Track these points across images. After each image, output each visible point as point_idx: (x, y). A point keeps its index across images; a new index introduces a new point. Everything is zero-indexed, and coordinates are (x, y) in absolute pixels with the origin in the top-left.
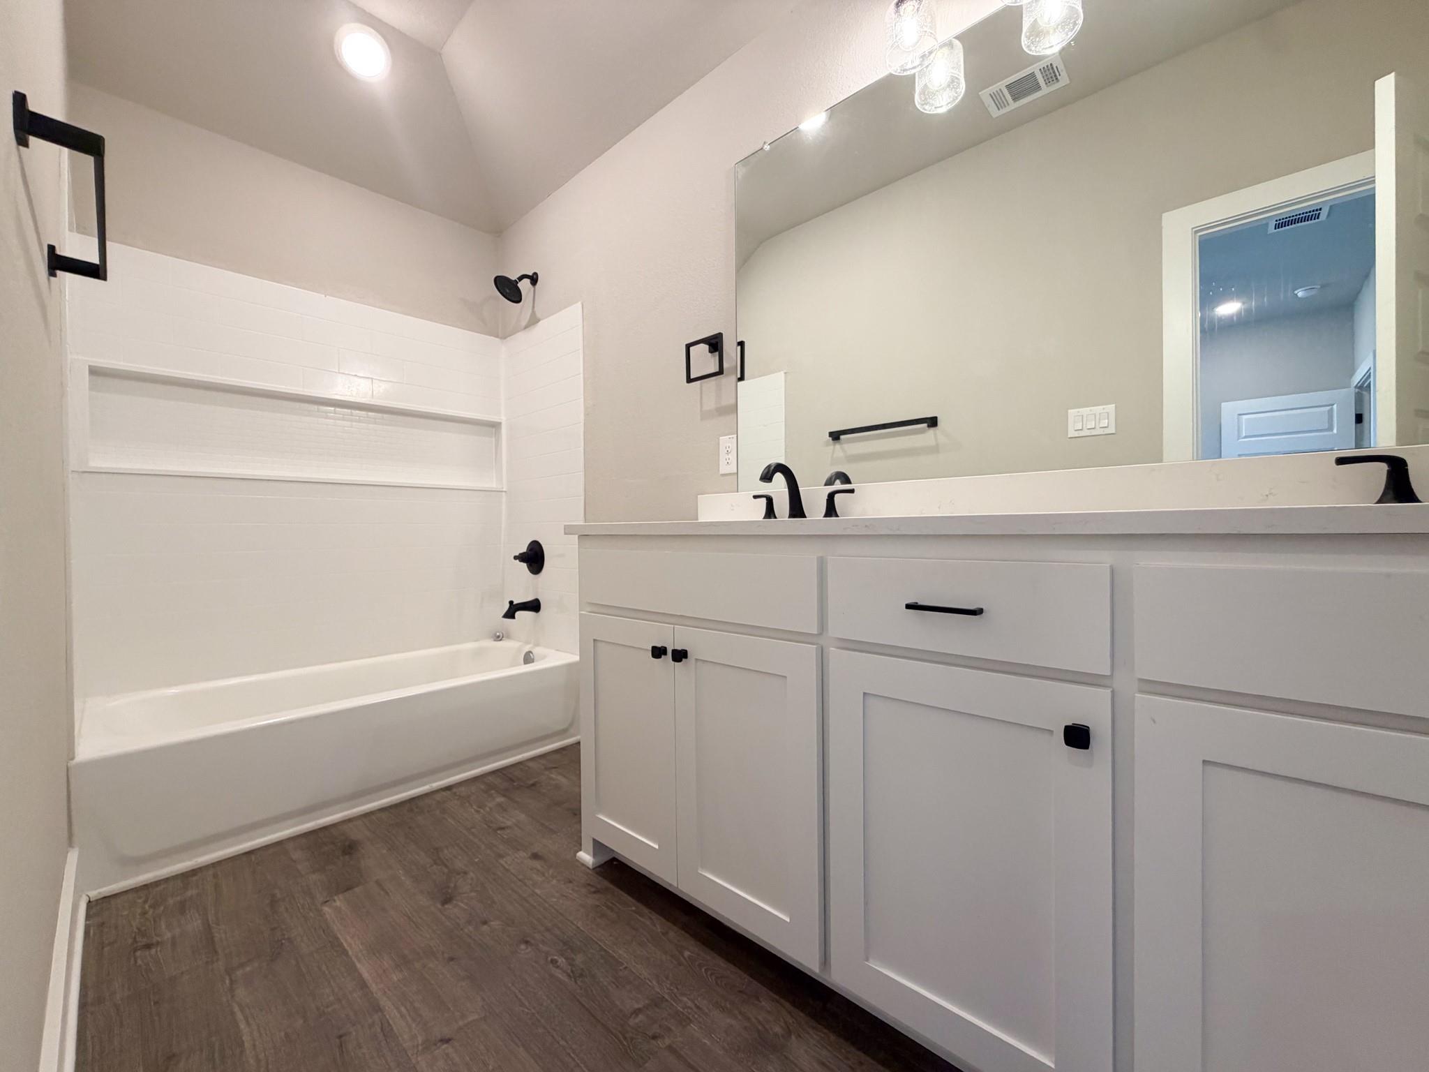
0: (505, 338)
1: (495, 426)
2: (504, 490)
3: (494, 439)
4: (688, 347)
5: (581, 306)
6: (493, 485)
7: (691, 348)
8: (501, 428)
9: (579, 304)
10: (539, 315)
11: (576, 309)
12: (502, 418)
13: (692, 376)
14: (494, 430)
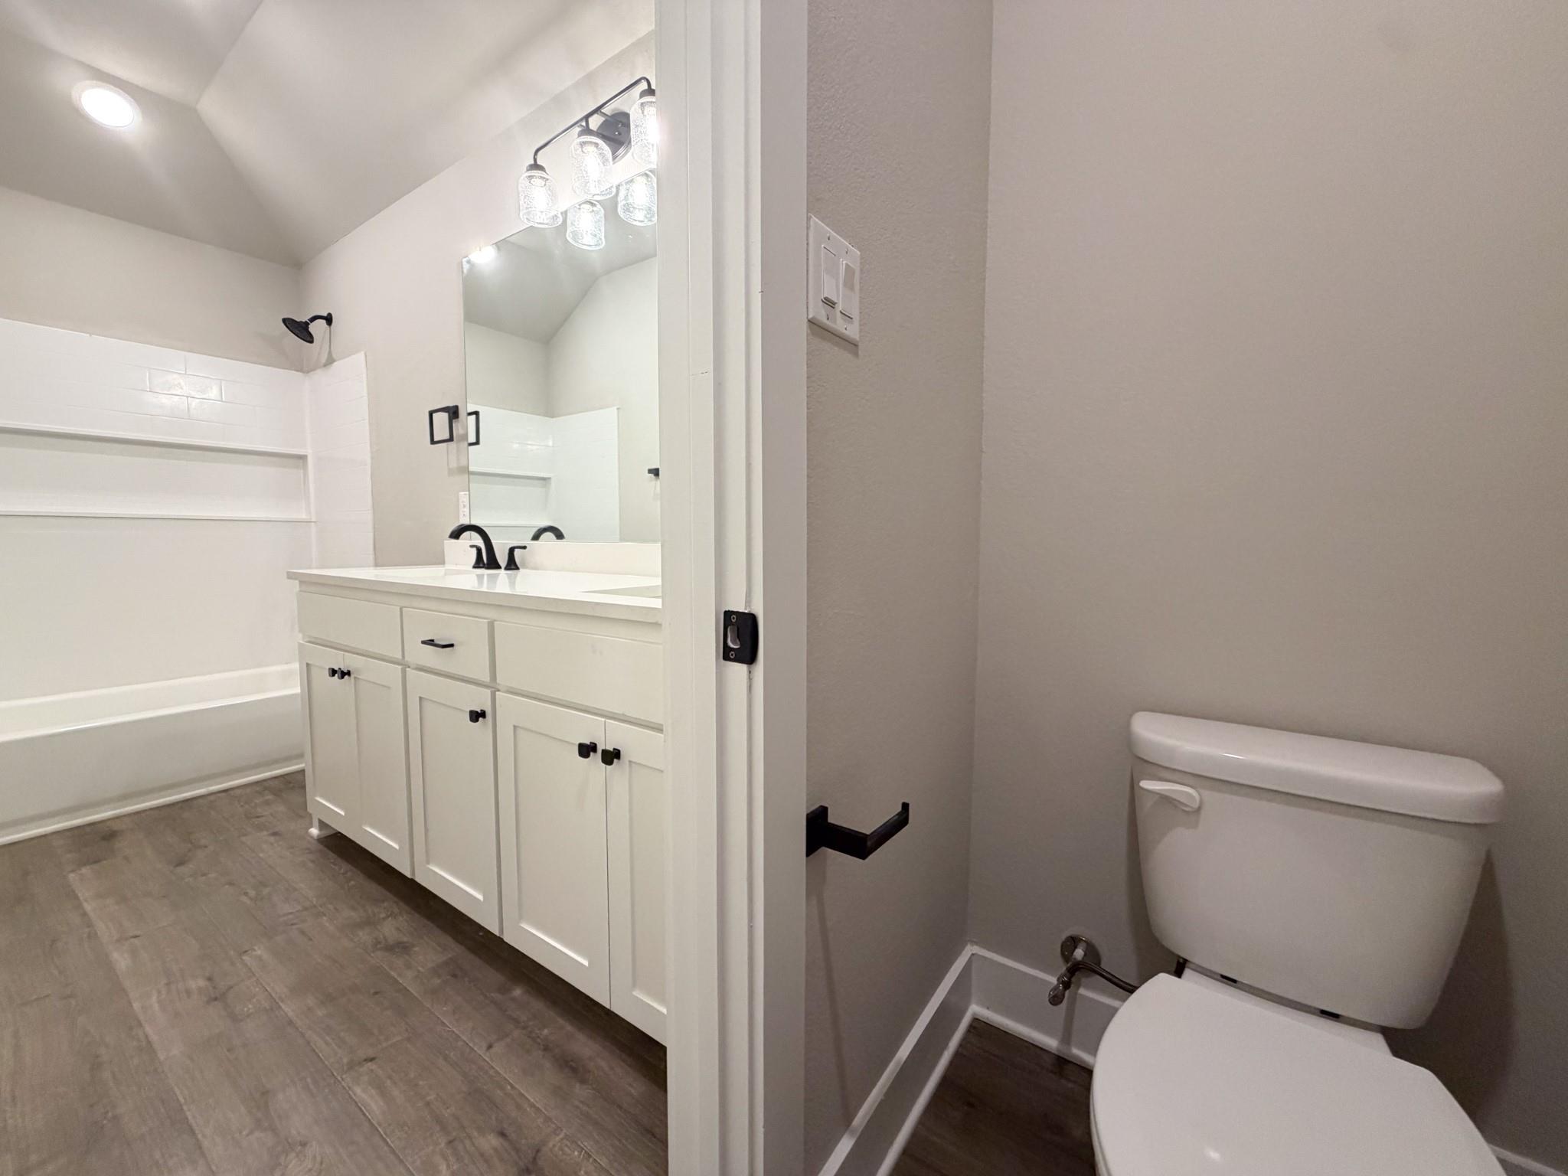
0: (308, 372)
1: (303, 458)
2: (313, 520)
3: (302, 471)
4: (431, 414)
5: (363, 355)
6: (303, 516)
7: (434, 415)
8: (307, 461)
9: (363, 353)
10: (334, 356)
11: (361, 356)
12: (308, 451)
13: (436, 439)
14: (301, 461)
